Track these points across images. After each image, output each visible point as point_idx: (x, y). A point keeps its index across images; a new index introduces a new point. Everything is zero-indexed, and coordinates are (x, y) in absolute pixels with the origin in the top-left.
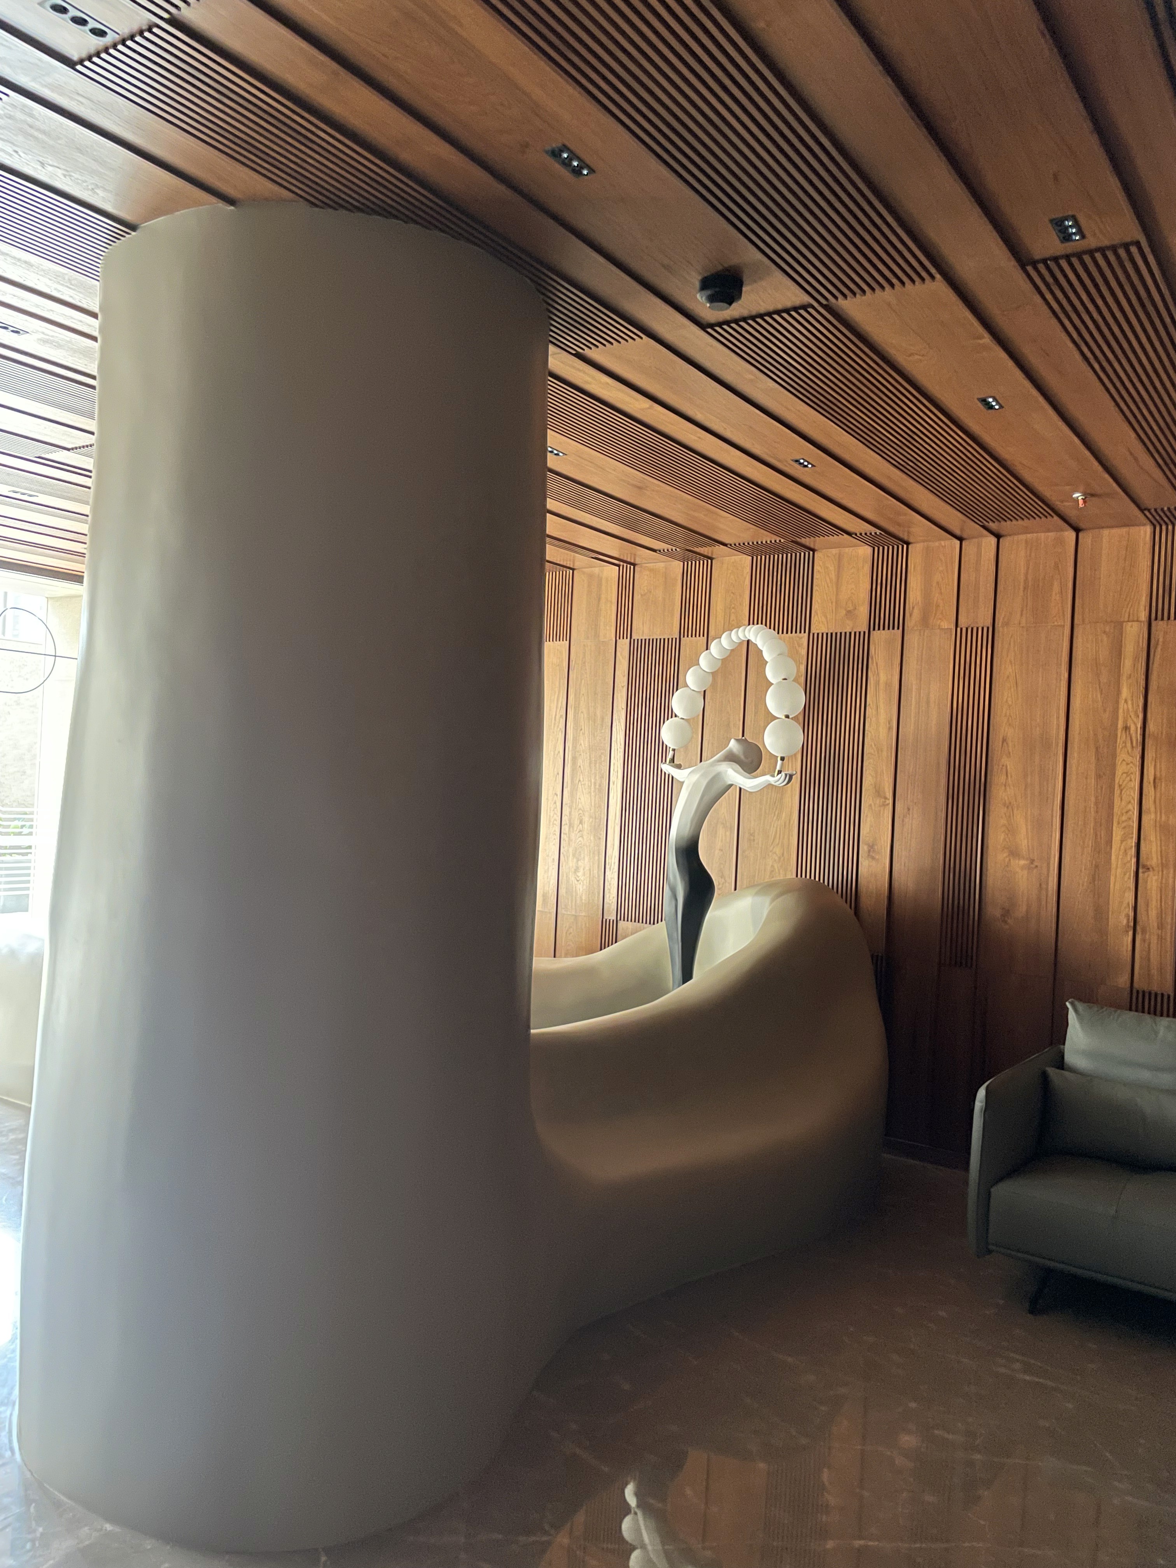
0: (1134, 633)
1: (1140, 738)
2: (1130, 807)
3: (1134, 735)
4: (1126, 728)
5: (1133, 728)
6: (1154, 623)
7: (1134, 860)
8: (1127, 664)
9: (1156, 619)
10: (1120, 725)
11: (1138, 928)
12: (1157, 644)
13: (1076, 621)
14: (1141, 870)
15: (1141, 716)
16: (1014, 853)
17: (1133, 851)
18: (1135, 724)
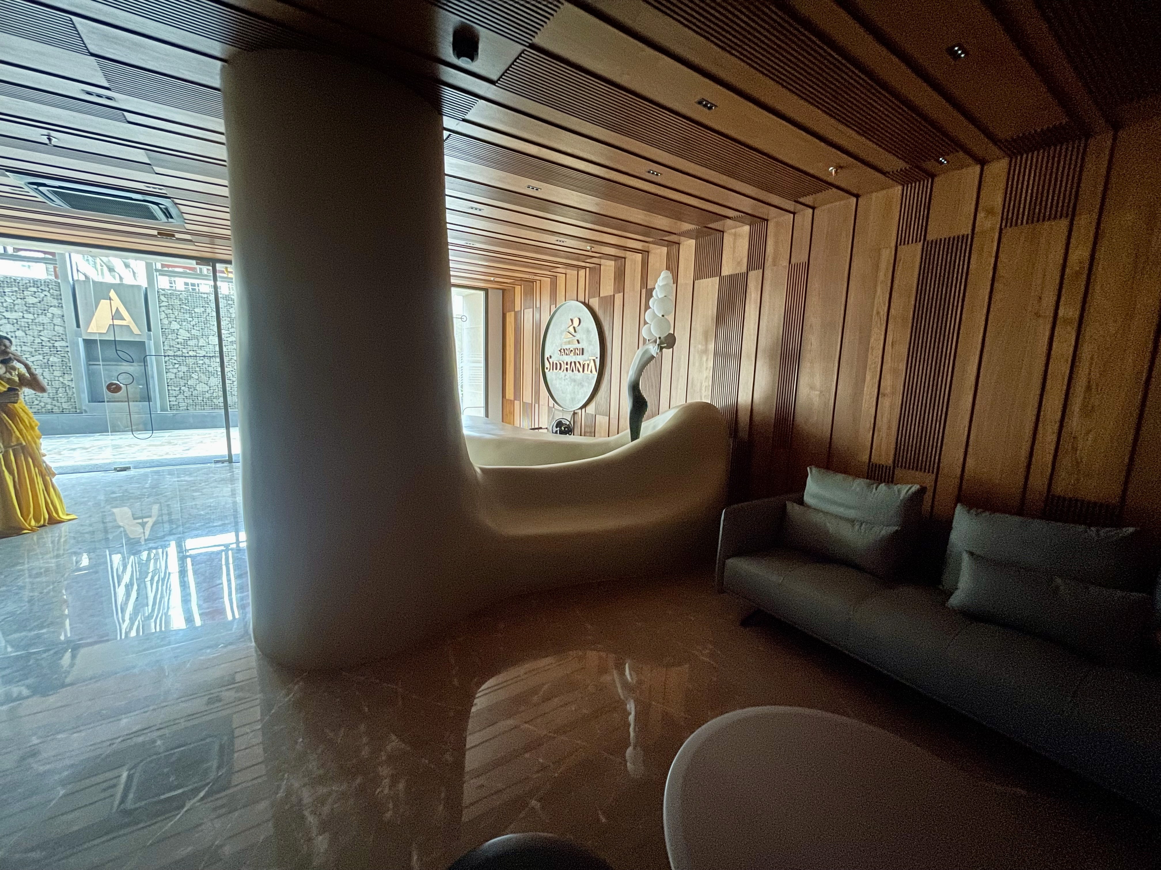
0: (887, 255)
1: (885, 318)
2: (877, 360)
3: (882, 317)
4: (878, 313)
5: (882, 313)
6: (899, 247)
7: (876, 390)
8: (881, 275)
9: (900, 244)
10: (875, 312)
11: (876, 428)
12: (900, 260)
13: (854, 252)
14: (880, 396)
15: (887, 305)
16: (812, 388)
17: (877, 386)
18: (884, 311)
